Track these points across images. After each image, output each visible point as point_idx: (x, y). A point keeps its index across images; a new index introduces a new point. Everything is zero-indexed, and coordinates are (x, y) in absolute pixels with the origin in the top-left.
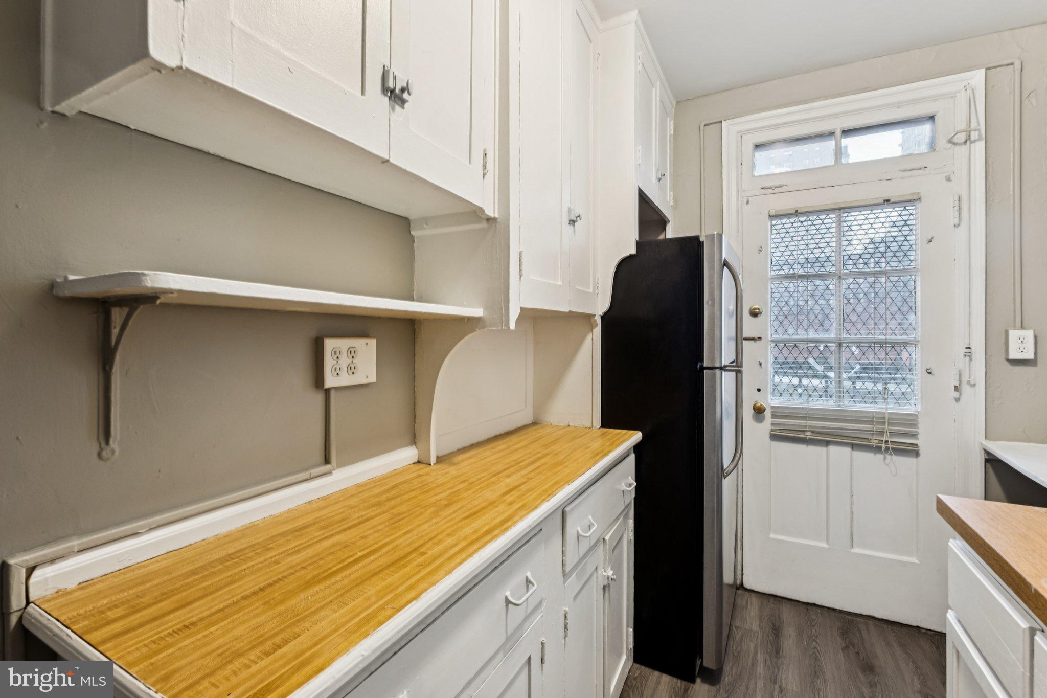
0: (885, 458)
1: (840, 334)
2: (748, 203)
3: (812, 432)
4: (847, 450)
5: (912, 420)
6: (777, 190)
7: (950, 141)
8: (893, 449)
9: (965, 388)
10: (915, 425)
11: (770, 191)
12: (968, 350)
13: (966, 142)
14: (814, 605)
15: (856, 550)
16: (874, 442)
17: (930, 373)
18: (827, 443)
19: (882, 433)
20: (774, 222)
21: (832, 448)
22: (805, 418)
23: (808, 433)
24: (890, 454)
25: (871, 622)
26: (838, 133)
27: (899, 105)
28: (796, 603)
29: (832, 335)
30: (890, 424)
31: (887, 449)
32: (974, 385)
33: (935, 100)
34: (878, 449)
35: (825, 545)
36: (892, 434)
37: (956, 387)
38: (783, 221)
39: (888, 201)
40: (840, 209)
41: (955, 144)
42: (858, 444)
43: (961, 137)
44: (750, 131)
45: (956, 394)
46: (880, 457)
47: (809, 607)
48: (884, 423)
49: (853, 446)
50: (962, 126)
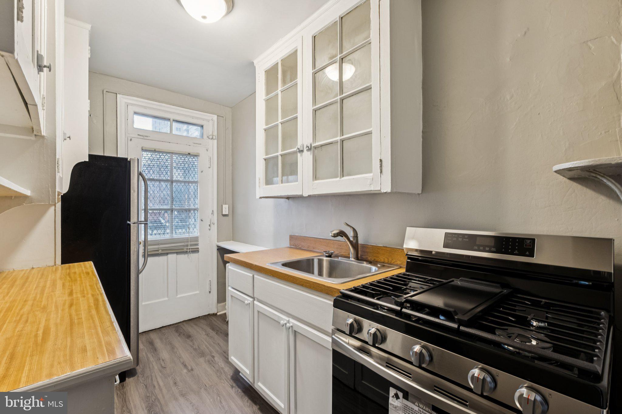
0: (188, 256)
1: (172, 206)
2: (131, 140)
3: (162, 250)
4: (175, 255)
5: (196, 239)
6: (145, 138)
7: (208, 137)
8: (191, 251)
9: (212, 225)
10: (197, 241)
11: (142, 137)
12: (213, 212)
13: (212, 139)
14: (163, 327)
15: (179, 296)
16: (185, 250)
17: (202, 221)
18: (167, 254)
19: (187, 246)
20: (143, 153)
21: (169, 256)
22: (158, 244)
23: (160, 251)
24: (190, 253)
25: (184, 323)
26: (172, 120)
27: (193, 117)
28: (154, 330)
29: (168, 207)
30: (190, 242)
31: (189, 251)
32: (214, 224)
33: (203, 120)
34: (186, 252)
35: (167, 299)
36: (191, 245)
37: (209, 225)
38: (147, 153)
39: (189, 154)
40: (172, 153)
41: (209, 138)
42: (179, 251)
43: (211, 137)
44: (132, 104)
45: (209, 228)
46: (186, 255)
47: (161, 329)
48: (188, 242)
49: (177, 253)
50: (211, 133)
